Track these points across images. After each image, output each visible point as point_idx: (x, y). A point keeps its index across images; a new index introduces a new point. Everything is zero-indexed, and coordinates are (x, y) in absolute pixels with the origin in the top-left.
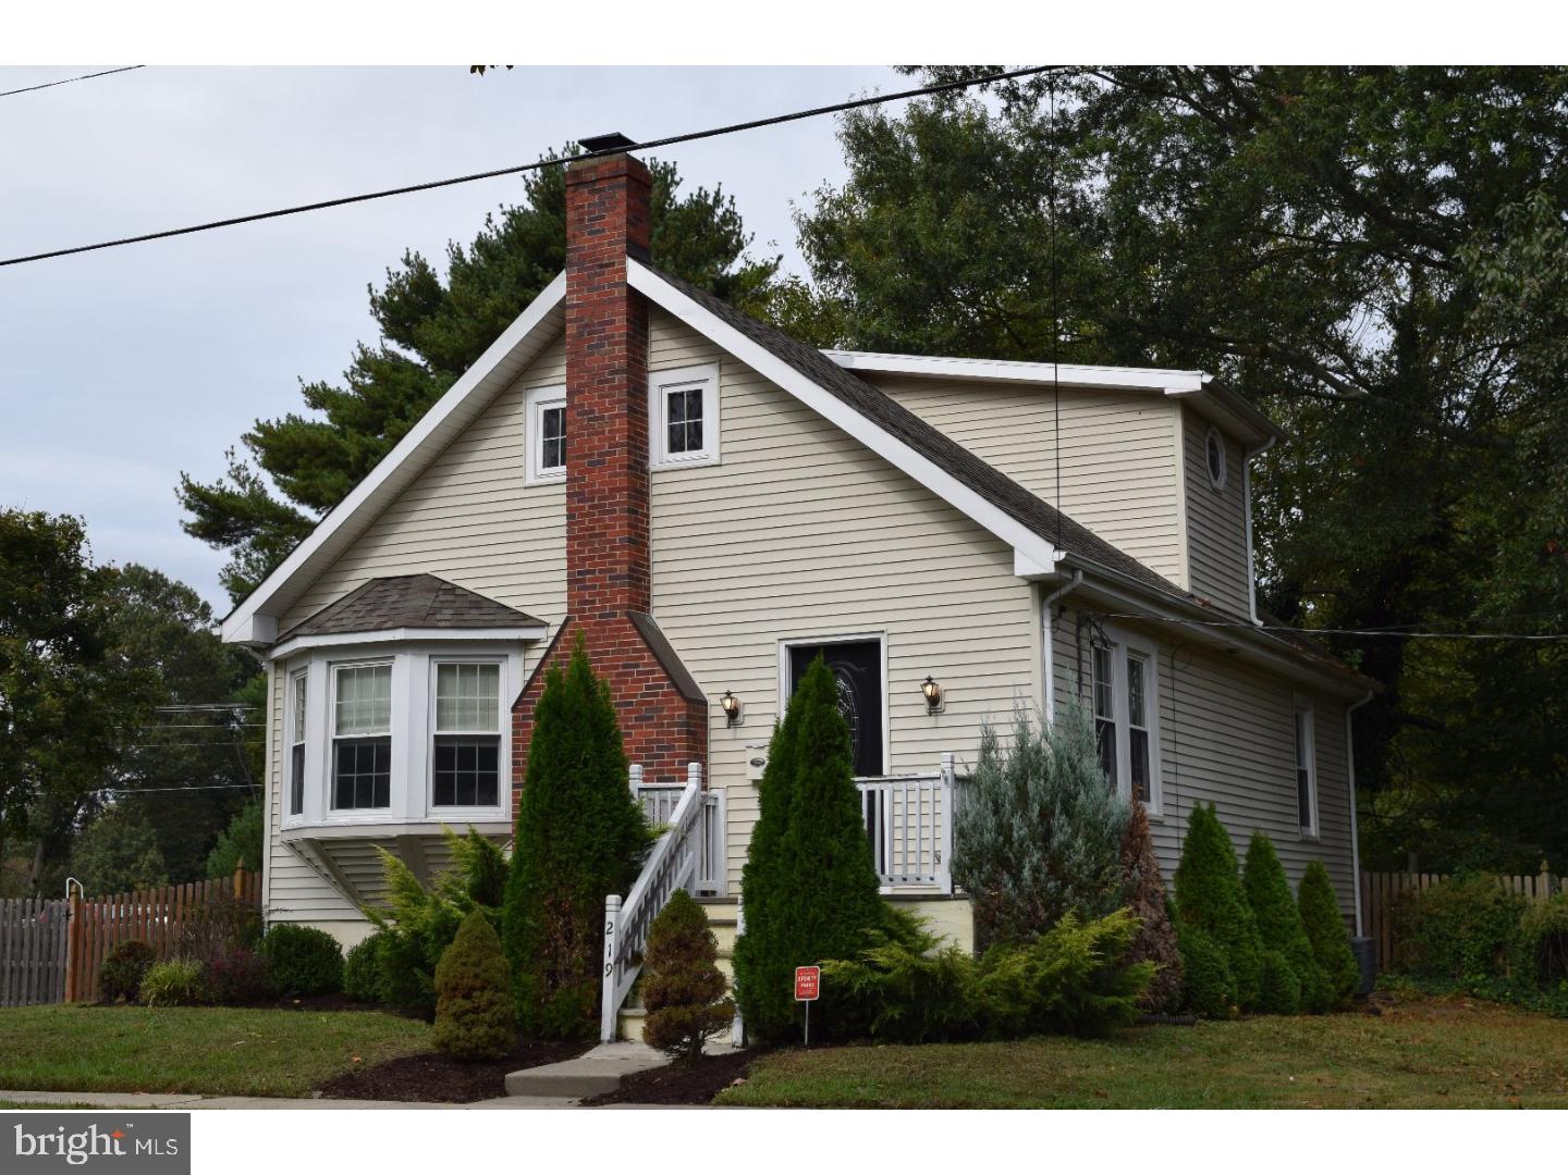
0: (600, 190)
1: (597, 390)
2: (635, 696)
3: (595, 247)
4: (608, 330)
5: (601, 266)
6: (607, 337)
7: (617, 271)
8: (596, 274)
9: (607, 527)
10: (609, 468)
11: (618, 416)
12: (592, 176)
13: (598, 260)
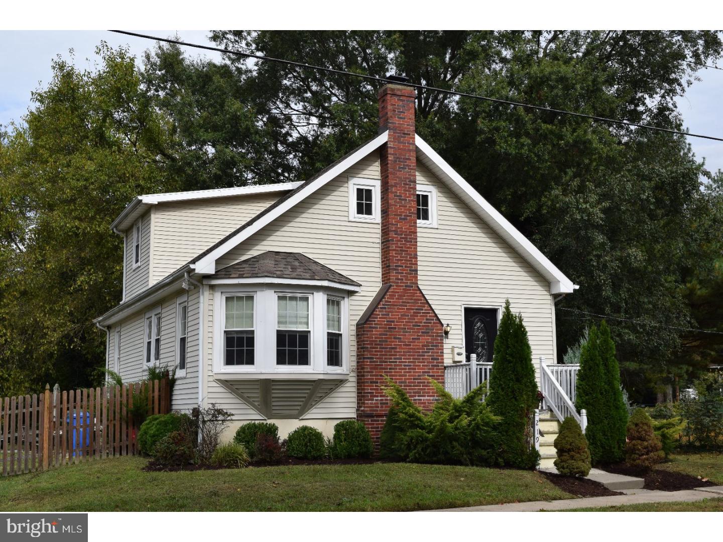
0: (403, 101)
1: (404, 187)
2: (421, 322)
3: (401, 124)
4: (408, 162)
5: (404, 134)
6: (407, 165)
7: (411, 138)
8: (402, 137)
9: (408, 248)
10: (409, 222)
11: (412, 200)
12: (399, 93)
13: (402, 130)
